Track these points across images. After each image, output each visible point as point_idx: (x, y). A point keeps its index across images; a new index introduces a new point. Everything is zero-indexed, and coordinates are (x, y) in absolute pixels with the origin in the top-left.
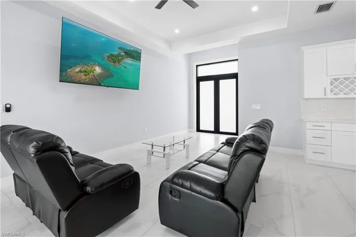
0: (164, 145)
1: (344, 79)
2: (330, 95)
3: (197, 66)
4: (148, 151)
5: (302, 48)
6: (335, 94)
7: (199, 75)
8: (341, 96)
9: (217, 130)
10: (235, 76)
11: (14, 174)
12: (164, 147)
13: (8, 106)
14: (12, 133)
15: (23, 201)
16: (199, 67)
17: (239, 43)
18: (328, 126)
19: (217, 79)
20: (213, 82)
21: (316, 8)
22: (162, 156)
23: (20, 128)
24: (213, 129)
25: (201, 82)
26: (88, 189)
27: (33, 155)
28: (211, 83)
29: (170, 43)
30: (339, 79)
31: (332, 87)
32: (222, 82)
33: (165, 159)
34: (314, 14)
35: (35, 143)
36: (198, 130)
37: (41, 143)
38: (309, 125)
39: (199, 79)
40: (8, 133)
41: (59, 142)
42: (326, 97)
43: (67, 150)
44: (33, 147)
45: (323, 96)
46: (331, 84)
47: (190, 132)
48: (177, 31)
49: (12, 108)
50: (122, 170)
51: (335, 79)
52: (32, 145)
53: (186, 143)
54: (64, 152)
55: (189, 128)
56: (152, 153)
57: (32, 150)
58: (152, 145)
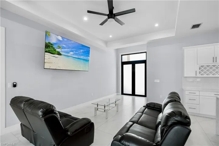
0: (105, 105)
1: (207, 66)
2: (198, 75)
3: (122, 55)
4: (95, 108)
5: (183, 48)
6: (201, 75)
7: (123, 61)
8: (205, 76)
9: (133, 94)
10: (144, 62)
11: (21, 124)
12: (105, 106)
13: (15, 84)
14: (24, 102)
15: (28, 140)
16: (123, 56)
17: (147, 43)
18: (197, 93)
19: (133, 63)
20: (131, 65)
21: (191, 26)
22: (103, 111)
23: (29, 99)
24: (131, 93)
25: (124, 65)
26: (69, 133)
27: (41, 117)
28: (130, 66)
29: (106, 43)
30: (204, 66)
31: (200, 70)
32: (136, 65)
33: (105, 113)
34: (190, 29)
35: (42, 109)
36: (123, 93)
37: (45, 109)
38: (187, 93)
39: (123, 63)
40: (21, 102)
41: (54, 108)
42: (196, 76)
43: (57, 113)
44: (41, 112)
45: (195, 76)
46: (200, 69)
47: (117, 95)
48: (111, 36)
49: (17, 85)
50: (85, 122)
51: (201, 66)
52: (40, 111)
53: (116, 103)
54: (56, 114)
55: (117, 92)
56: (98, 109)
57: (40, 113)
58: (98, 105)
